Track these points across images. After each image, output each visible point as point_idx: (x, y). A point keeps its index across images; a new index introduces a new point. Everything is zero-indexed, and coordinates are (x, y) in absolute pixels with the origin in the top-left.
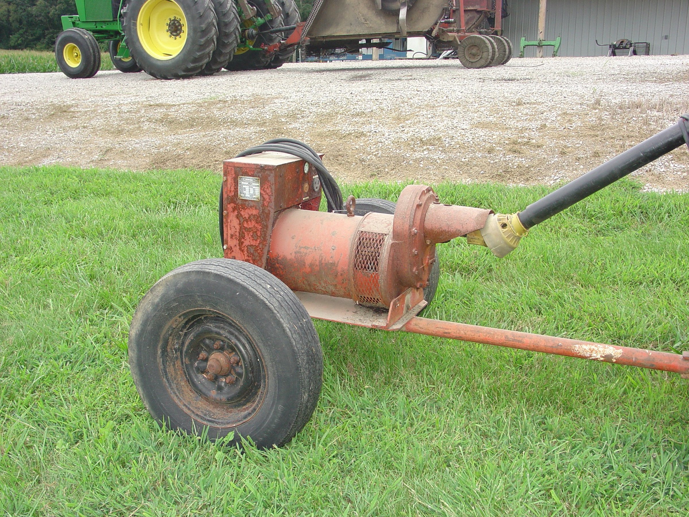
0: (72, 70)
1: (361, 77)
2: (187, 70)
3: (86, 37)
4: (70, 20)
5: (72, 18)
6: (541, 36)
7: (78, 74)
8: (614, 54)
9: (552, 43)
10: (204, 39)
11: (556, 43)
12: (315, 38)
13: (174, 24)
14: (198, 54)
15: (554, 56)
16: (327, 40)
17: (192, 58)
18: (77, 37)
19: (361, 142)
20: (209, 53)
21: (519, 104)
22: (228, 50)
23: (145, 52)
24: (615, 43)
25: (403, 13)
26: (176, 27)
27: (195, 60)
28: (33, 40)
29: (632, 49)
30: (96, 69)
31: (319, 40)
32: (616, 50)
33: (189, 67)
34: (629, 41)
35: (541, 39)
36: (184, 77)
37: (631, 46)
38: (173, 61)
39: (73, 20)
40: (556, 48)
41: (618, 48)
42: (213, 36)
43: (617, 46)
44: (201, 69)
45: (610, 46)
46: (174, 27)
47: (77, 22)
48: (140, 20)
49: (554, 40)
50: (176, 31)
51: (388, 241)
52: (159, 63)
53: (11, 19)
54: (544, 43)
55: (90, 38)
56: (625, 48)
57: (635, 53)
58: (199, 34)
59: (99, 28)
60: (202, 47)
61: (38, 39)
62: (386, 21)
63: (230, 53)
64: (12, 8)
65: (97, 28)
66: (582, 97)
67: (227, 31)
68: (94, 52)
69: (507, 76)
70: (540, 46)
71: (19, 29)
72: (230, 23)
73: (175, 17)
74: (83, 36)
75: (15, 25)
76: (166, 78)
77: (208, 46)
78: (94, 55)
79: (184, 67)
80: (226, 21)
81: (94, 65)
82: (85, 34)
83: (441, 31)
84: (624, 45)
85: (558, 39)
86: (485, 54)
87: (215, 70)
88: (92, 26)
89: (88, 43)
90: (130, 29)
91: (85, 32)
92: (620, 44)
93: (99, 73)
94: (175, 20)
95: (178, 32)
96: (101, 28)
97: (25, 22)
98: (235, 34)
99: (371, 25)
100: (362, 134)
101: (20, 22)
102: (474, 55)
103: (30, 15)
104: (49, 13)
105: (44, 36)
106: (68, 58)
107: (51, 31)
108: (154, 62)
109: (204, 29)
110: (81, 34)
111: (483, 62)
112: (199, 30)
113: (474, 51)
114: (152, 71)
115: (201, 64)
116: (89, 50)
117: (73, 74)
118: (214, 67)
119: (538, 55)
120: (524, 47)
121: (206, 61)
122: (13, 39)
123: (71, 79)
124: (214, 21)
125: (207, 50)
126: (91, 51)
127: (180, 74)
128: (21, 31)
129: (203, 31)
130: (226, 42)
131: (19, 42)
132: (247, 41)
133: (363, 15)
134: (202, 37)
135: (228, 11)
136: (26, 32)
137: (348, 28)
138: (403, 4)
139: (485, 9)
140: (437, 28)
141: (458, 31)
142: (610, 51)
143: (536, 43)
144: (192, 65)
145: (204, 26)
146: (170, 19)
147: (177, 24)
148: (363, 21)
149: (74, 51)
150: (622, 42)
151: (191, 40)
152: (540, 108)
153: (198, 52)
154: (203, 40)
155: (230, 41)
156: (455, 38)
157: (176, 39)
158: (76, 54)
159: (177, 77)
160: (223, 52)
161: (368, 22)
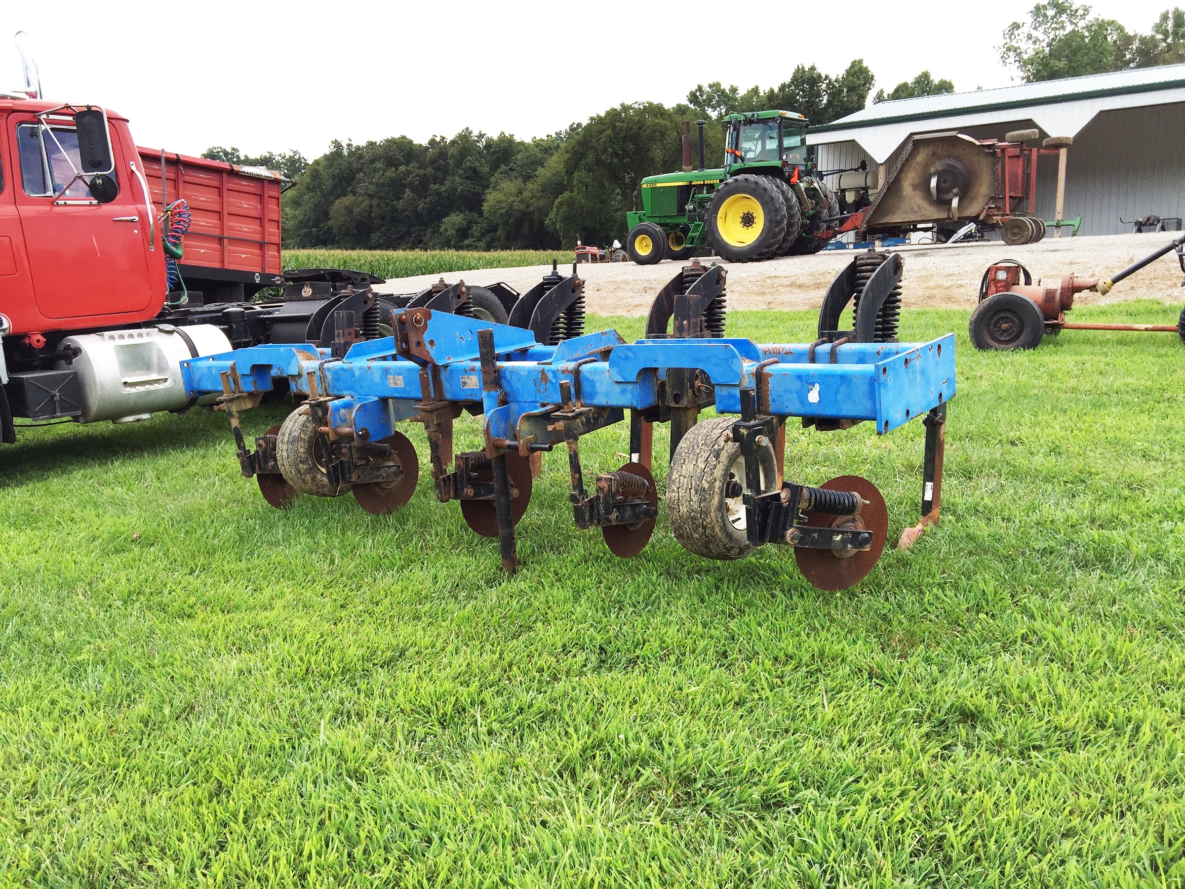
0: (642, 258)
1: (923, 255)
2: (761, 254)
4: (636, 215)
6: (1059, 217)
7: (648, 261)
8: (1139, 231)
9: (1072, 223)
11: (1076, 222)
12: (872, 225)
14: (772, 241)
15: (1074, 235)
17: (766, 244)
19: (962, 290)
21: (1071, 264)
22: (791, 237)
23: (724, 240)
24: (1141, 220)
25: (955, 202)
27: (769, 246)
28: (395, 239)
29: (1159, 225)
31: (876, 226)
32: (1142, 227)
33: (763, 252)
34: (1156, 218)
35: (1059, 219)
37: (1159, 222)
38: (749, 247)
39: (639, 215)
40: (1076, 228)
41: (1145, 224)
43: (1143, 223)
45: (1136, 224)
46: (746, 219)
48: (720, 216)
49: (1074, 219)
50: (749, 223)
51: (1059, 292)
52: (736, 249)
53: (373, 215)
54: (1062, 223)
55: (660, 230)
56: (1152, 224)
57: (1163, 229)
58: (773, 224)
60: (774, 235)
61: (402, 238)
62: (938, 209)
64: (375, 202)
65: (661, 222)
66: (1119, 258)
69: (1050, 249)
70: (1058, 226)
71: (382, 226)
72: (795, 215)
73: (749, 211)
75: (378, 221)
76: (742, 262)
77: (780, 234)
79: (757, 252)
80: (792, 213)
81: (663, 253)
84: (1151, 221)
85: (1078, 219)
86: (1026, 233)
88: (657, 220)
90: (711, 222)
92: (1146, 221)
94: (748, 214)
95: (752, 224)
96: (665, 222)
97: (388, 219)
98: (798, 224)
100: (961, 286)
101: (383, 219)
102: (1015, 234)
103: (394, 210)
104: (416, 207)
105: (409, 234)
106: (638, 248)
107: (417, 228)
108: (731, 248)
111: (1023, 240)
112: (773, 221)
113: (1016, 231)
114: (730, 256)
117: (643, 262)
119: (1056, 236)
121: (777, 246)
122: (375, 237)
124: (786, 213)
125: (779, 238)
126: (662, 241)
127: (754, 258)
128: (383, 229)
129: (776, 222)
131: (381, 241)
133: (918, 205)
134: (775, 227)
135: (793, 205)
136: (389, 230)
138: (955, 195)
139: (1020, 195)
140: (984, 213)
141: (1002, 215)
142: (1135, 228)
143: (1054, 223)
144: (766, 250)
145: (777, 218)
146: (743, 213)
147: (751, 217)
148: (918, 208)
150: (1149, 219)
151: (765, 229)
152: (1089, 265)
153: (772, 239)
154: (777, 229)
156: (997, 221)
157: (751, 230)
158: (645, 244)
160: (788, 239)
161: (922, 210)
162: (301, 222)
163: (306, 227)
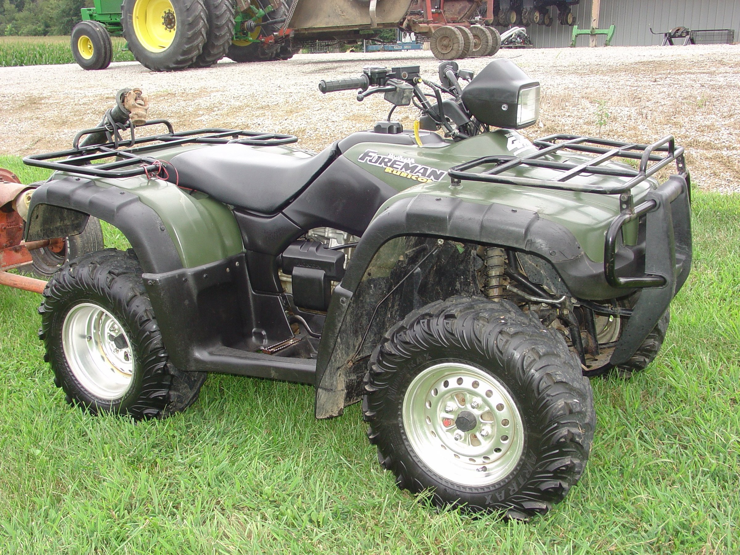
0: (85, 62)
2: (178, 62)
3: (98, 29)
4: (88, 12)
5: (90, 10)
6: (594, 24)
7: (91, 66)
8: (671, 43)
9: (605, 31)
10: (192, 32)
11: (609, 31)
12: (298, 30)
13: (168, 17)
14: (187, 47)
15: (606, 45)
16: (310, 31)
17: (181, 50)
18: (89, 29)
20: (198, 46)
22: (221, 42)
23: (141, 45)
24: (670, 31)
25: (373, 4)
26: (171, 20)
27: (184, 53)
29: (688, 37)
30: (107, 60)
31: (302, 32)
32: (673, 39)
33: (179, 60)
34: (685, 29)
35: (595, 28)
36: (176, 69)
37: (688, 35)
38: (165, 53)
39: (91, 12)
40: (609, 37)
41: (674, 36)
42: (201, 28)
43: (672, 34)
44: (193, 61)
45: (666, 35)
46: (167, 20)
47: (94, 15)
48: (136, 14)
49: (607, 28)
50: (170, 24)
54: (597, 31)
55: (102, 30)
56: (681, 36)
57: (692, 42)
58: (187, 27)
59: (114, 20)
60: (190, 40)
62: (361, 13)
63: (223, 45)
65: (112, 21)
67: (219, 24)
68: (105, 44)
70: (593, 35)
72: (222, 15)
73: (169, 10)
74: (95, 28)
76: (159, 71)
77: (197, 38)
78: (105, 48)
79: (174, 59)
80: (218, 13)
81: (105, 57)
82: (96, 27)
83: (412, 23)
84: (680, 33)
85: (612, 27)
86: (455, 46)
87: (210, 62)
88: (107, 19)
89: (99, 35)
90: (127, 23)
91: (97, 25)
92: (675, 33)
93: (112, 65)
94: (169, 13)
95: (172, 25)
96: (115, 21)
98: (228, 27)
99: (347, 17)
102: (446, 47)
106: (82, 50)
108: (148, 54)
109: (191, 21)
110: (93, 27)
111: (454, 54)
112: (186, 23)
114: (147, 64)
115: (190, 56)
116: (100, 42)
117: (88, 66)
118: (208, 59)
119: (590, 45)
120: (576, 36)
121: (195, 53)
123: (86, 71)
124: (202, 13)
125: (195, 43)
126: (102, 43)
127: (171, 66)
129: (190, 24)
130: (218, 34)
132: (249, 33)
133: (340, 7)
134: (189, 30)
135: (220, 4)
137: (327, 20)
140: (407, 19)
141: (427, 23)
142: (666, 40)
143: (588, 31)
144: (182, 58)
145: (190, 19)
146: (165, 12)
147: (171, 17)
148: (340, 13)
149: (89, 43)
150: (678, 30)
151: (179, 33)
153: (187, 45)
155: (223, 33)
156: (430, 29)
157: (170, 31)
158: (89, 46)
159: (169, 69)
160: (216, 44)
161: (344, 14)
162: (63, 11)
163: (68, 15)
